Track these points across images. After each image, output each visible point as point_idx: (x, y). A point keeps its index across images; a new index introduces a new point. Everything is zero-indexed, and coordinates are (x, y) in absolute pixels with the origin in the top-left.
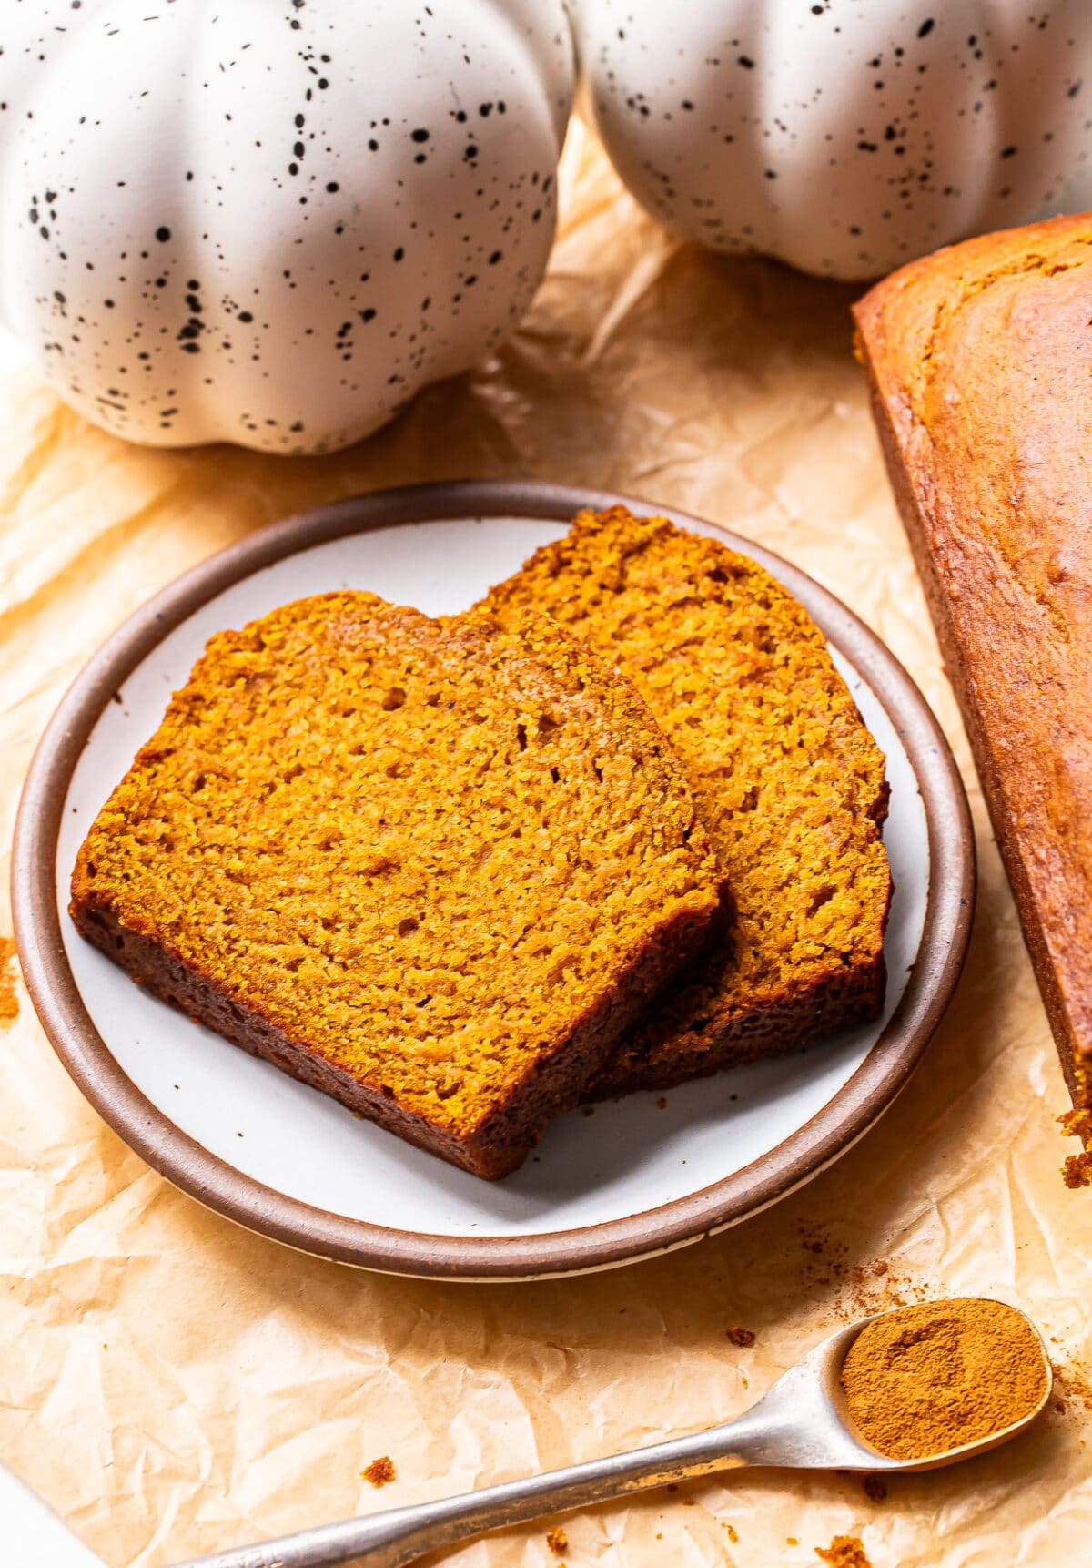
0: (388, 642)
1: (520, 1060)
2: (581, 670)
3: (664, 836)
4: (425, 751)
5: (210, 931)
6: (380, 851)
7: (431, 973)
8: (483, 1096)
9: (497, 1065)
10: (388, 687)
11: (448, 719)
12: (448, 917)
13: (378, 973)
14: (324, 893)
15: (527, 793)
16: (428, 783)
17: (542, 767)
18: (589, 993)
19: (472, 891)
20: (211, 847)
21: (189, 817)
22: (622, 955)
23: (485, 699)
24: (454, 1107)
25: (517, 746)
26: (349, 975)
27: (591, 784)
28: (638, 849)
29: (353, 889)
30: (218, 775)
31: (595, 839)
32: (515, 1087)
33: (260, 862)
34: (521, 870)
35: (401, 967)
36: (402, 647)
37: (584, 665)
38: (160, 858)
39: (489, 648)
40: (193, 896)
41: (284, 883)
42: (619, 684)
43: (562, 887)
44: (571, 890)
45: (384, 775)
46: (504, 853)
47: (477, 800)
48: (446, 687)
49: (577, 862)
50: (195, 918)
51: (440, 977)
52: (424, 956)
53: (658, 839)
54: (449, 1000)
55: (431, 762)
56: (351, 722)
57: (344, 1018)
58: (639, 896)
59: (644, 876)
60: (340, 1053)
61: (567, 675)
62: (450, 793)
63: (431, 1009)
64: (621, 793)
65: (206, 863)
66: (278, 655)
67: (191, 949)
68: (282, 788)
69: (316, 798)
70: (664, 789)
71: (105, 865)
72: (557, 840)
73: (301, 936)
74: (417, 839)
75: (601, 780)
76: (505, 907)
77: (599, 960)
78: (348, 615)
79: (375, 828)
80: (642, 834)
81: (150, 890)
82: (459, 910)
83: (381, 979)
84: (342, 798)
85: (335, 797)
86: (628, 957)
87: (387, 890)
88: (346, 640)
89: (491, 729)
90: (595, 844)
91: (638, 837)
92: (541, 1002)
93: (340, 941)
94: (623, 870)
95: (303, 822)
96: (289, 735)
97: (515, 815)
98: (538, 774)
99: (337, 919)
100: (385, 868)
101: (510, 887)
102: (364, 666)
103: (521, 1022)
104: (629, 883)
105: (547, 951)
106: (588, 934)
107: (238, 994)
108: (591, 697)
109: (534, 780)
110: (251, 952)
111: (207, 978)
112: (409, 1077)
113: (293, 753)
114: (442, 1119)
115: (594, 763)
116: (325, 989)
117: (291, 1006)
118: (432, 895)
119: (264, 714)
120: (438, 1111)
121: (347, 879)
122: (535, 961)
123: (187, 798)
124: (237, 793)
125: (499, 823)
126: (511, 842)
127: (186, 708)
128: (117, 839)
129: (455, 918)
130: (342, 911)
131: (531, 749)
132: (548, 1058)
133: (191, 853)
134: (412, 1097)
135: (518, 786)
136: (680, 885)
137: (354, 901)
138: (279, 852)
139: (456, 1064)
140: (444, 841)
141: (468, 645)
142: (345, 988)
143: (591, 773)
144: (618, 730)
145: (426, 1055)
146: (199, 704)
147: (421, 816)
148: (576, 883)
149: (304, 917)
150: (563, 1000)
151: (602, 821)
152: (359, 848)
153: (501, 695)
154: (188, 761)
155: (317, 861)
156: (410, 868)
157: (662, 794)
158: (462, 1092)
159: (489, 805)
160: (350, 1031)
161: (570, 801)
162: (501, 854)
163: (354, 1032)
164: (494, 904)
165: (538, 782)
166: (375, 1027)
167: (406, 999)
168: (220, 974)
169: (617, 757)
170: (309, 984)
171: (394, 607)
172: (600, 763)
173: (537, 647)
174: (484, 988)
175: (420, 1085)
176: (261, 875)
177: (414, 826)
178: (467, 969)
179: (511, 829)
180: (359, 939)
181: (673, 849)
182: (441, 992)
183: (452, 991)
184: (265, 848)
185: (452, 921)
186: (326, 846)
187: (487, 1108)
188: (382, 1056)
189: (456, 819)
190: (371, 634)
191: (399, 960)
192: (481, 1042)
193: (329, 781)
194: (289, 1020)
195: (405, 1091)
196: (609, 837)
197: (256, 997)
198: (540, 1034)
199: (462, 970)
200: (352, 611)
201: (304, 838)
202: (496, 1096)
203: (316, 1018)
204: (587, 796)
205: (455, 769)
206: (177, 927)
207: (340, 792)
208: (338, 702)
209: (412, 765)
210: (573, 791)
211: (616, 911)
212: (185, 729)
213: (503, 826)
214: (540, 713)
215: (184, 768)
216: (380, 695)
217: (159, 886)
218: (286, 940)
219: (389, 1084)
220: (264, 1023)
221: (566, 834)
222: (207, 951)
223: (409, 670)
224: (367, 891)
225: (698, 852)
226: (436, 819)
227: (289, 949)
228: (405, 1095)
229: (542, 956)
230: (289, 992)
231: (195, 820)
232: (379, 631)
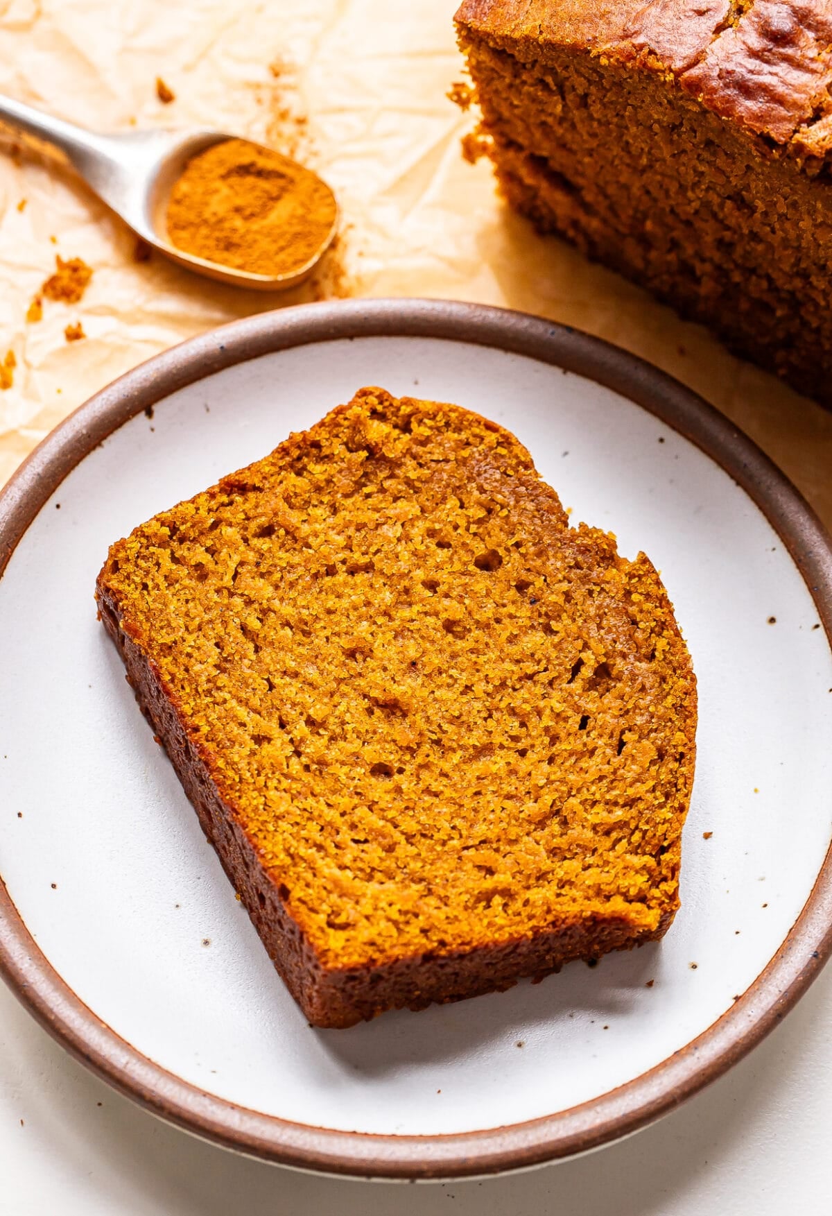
0: (515, 507)
1: (414, 941)
2: (661, 644)
3: (643, 838)
4: (488, 626)
5: (198, 667)
6: (397, 691)
7: (382, 823)
8: (367, 948)
9: (394, 932)
10: (490, 547)
11: (524, 612)
12: (421, 786)
13: (334, 792)
14: (325, 694)
15: (552, 724)
16: (473, 657)
17: (577, 709)
18: (507, 929)
19: (456, 777)
20: (242, 595)
21: (237, 558)
22: (550, 918)
23: (564, 616)
24: (335, 940)
25: (569, 676)
26: (307, 778)
27: (609, 751)
28: (614, 835)
29: (352, 707)
30: (287, 533)
31: (583, 803)
32: (397, 960)
33: (282, 632)
34: (507, 789)
35: (356, 800)
36: (523, 520)
37: (664, 641)
38: (187, 582)
39: (597, 571)
40: (200, 629)
41: (293, 664)
42: (685, 678)
43: (533, 827)
44: (538, 834)
45: (439, 623)
46: (502, 763)
47: (506, 700)
48: (539, 583)
49: (558, 812)
50: (189, 650)
51: (386, 830)
52: (382, 805)
53: (637, 837)
54: (384, 854)
55: (486, 639)
56: (442, 554)
57: (282, 809)
58: (592, 877)
59: (607, 863)
60: (261, 835)
61: (646, 640)
62: (487, 679)
63: (363, 851)
64: (630, 776)
65: (228, 607)
66: (417, 449)
67: (173, 676)
68: (341, 577)
69: (368, 604)
70: (667, 796)
71: (130, 568)
72: (552, 782)
73: (280, 718)
74: (435, 700)
75: (619, 752)
76: (475, 810)
77: (528, 909)
78: (497, 457)
79: (404, 666)
80: (626, 824)
81: (160, 606)
82: (435, 787)
83: (333, 799)
84: (391, 619)
85: (386, 614)
86: (554, 923)
87: (383, 728)
88: (481, 480)
89: (555, 646)
90: (581, 807)
91: (622, 825)
92: (461, 908)
93: (315, 746)
94: (592, 846)
95: (344, 619)
96: (379, 532)
97: (530, 735)
98: (570, 713)
99: (323, 724)
100: (392, 708)
101: (489, 797)
102: (481, 514)
103: (435, 912)
104: (590, 860)
105: (490, 871)
106: (532, 881)
107: (196, 736)
108: (655, 673)
109: (564, 715)
110: (228, 706)
111: (175, 706)
112: (310, 891)
113: (373, 549)
114: (321, 942)
115: (622, 733)
116: (277, 775)
117: (237, 771)
118: (420, 759)
119: (368, 496)
120: (319, 934)
121: (353, 694)
122: (475, 871)
123: (246, 540)
124: (296, 559)
125: (513, 733)
126: (513, 757)
127: (295, 453)
128: (152, 549)
129: (427, 791)
130: (332, 720)
131: (577, 686)
132: (438, 957)
133: (218, 591)
134: (303, 909)
135: (548, 712)
136: (633, 892)
137: (348, 717)
138: (307, 634)
139: (359, 908)
140: (458, 718)
141: (580, 558)
142: (296, 786)
143: (615, 741)
144: (660, 718)
145: (336, 883)
146: (314, 451)
147: (450, 681)
148: (547, 830)
149: (294, 705)
150: (481, 920)
151: (597, 791)
152: (378, 676)
153: (580, 621)
154: (268, 505)
155: (336, 662)
156: (415, 722)
157: (663, 800)
158: (349, 933)
159: (513, 712)
160: (280, 823)
161: (582, 754)
162: (497, 763)
163: (283, 825)
164: (469, 803)
165: (566, 719)
166: (303, 833)
167: (344, 828)
168: (187, 709)
169: (645, 742)
170: (267, 763)
171: (541, 480)
172: (628, 736)
173: (635, 597)
174: (420, 864)
175: (316, 904)
176: (276, 644)
177: (439, 687)
178: (413, 841)
179: (520, 746)
180: (333, 754)
181: (644, 854)
182: (380, 844)
183: (390, 849)
184: (292, 623)
185: (423, 792)
186: (351, 654)
187: (363, 960)
188: (297, 860)
189: (477, 705)
190: (506, 490)
191: (358, 794)
192: (390, 905)
193: (387, 597)
194: (229, 782)
195: (300, 900)
196: (596, 809)
197: (210, 747)
198: (445, 932)
199: (409, 838)
200: (503, 456)
201: (337, 634)
202: (376, 956)
203: (255, 794)
204: (599, 760)
205: (503, 661)
206: (167, 649)
207: (393, 613)
208: (441, 530)
209: (470, 631)
210: (590, 748)
211: (566, 878)
212: (283, 473)
213: (515, 739)
214: (604, 660)
215: (260, 510)
216: (480, 549)
217: (172, 608)
218: (264, 713)
219: (290, 886)
220: (206, 773)
221: (562, 781)
222: (186, 684)
223: (518, 545)
224: (365, 718)
225: (664, 872)
226: (462, 693)
227: (264, 723)
228: (297, 903)
229: (483, 874)
230: (241, 757)
231: (242, 564)
232: (513, 492)
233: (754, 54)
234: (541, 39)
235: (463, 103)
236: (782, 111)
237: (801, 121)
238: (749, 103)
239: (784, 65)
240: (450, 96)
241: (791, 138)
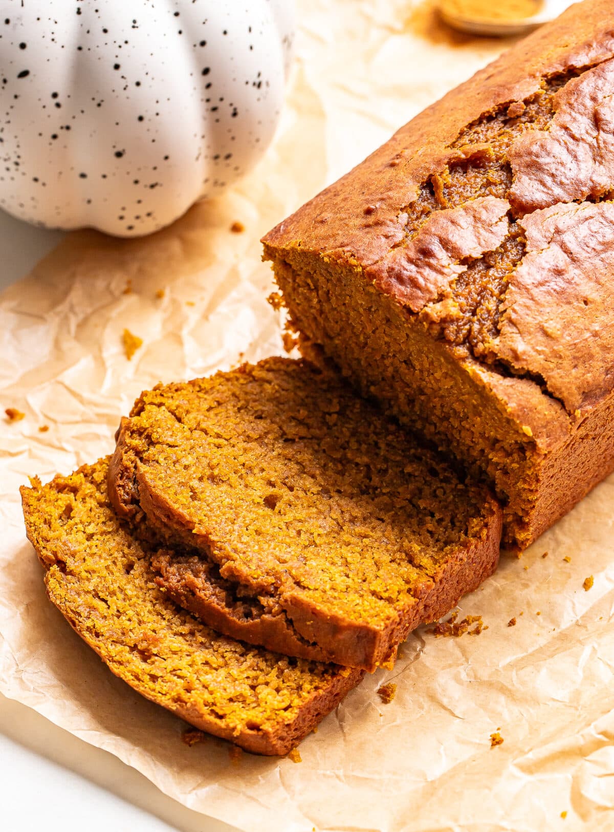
233: (410, 261)
234: (299, 248)
235: (276, 306)
236: (420, 293)
237: (430, 300)
238: (402, 288)
239: (427, 269)
240: (268, 300)
241: (422, 309)
